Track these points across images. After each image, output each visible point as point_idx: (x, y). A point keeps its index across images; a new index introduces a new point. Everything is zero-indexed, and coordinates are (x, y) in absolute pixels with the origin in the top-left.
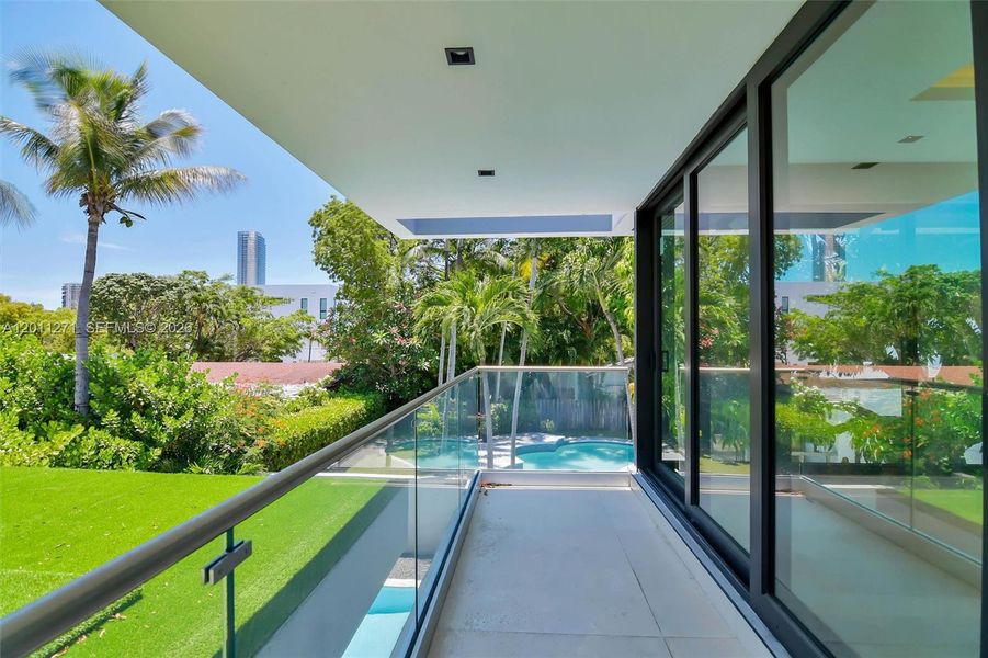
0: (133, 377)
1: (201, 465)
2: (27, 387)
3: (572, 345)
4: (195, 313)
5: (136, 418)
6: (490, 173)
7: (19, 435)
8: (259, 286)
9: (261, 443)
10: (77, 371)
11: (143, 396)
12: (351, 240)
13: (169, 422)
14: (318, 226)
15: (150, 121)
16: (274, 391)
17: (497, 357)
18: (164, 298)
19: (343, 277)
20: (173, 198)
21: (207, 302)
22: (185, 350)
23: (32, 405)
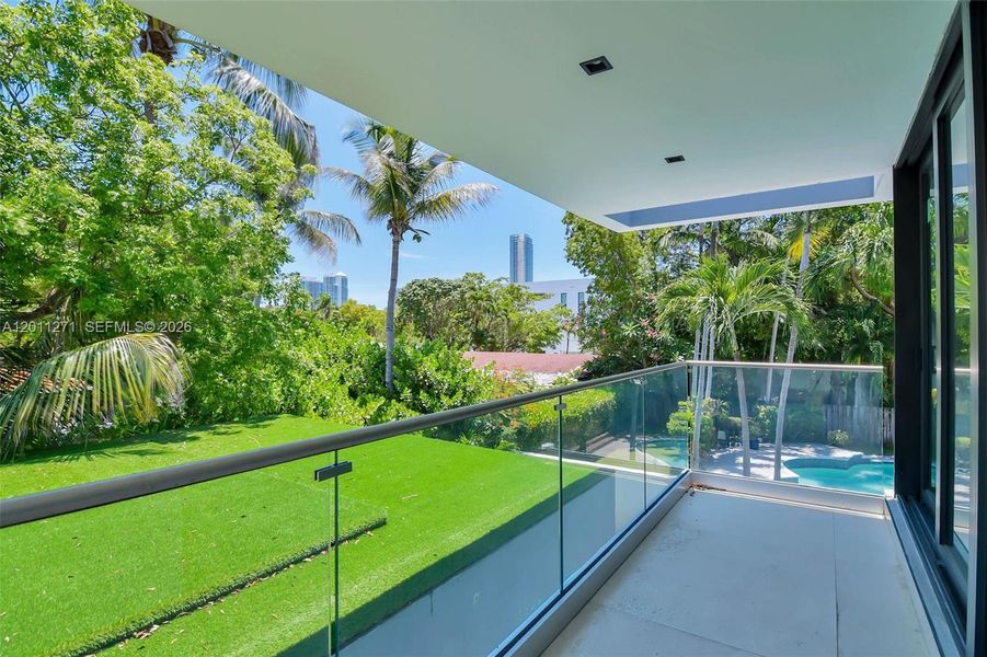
0: (421, 362)
1: (468, 438)
2: (358, 368)
3: (876, 338)
4: (473, 309)
5: (423, 395)
6: (679, 159)
7: (349, 402)
8: (526, 284)
9: (515, 424)
10: (387, 357)
11: (428, 378)
12: (600, 234)
13: (445, 399)
14: (571, 223)
15: (430, 156)
16: (526, 379)
17: (768, 352)
18: (451, 298)
19: (593, 271)
20: (448, 215)
21: (482, 299)
22: (467, 342)
23: (361, 382)
